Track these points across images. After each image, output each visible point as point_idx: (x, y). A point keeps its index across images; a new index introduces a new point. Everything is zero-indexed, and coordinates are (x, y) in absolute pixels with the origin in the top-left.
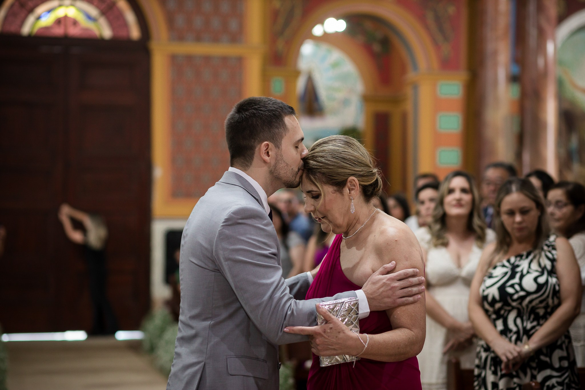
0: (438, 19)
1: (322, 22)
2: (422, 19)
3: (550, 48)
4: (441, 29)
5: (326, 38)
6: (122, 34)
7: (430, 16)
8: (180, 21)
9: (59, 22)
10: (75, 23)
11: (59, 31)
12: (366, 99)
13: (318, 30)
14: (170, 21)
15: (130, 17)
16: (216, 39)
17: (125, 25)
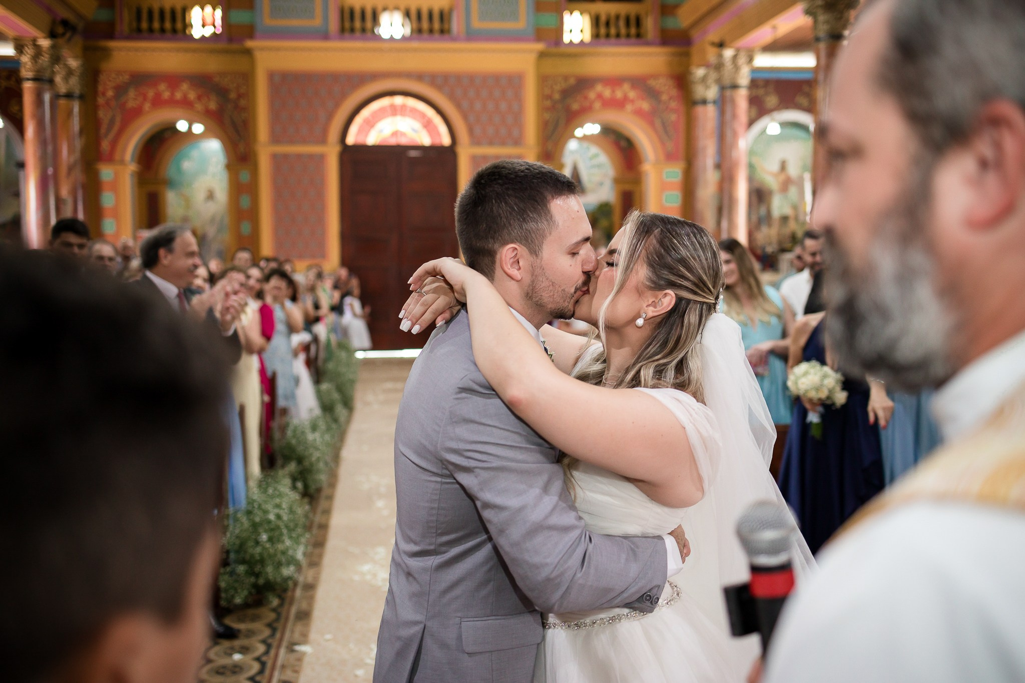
0: (664, 125)
1: (582, 126)
2: (652, 124)
3: (744, 143)
4: (666, 132)
5: (585, 138)
6: (437, 142)
7: (658, 123)
8: (478, 130)
9: (395, 134)
10: (403, 134)
11: (393, 141)
12: (617, 181)
13: (579, 132)
14: (471, 131)
15: (443, 129)
16: (503, 143)
17: (438, 134)
